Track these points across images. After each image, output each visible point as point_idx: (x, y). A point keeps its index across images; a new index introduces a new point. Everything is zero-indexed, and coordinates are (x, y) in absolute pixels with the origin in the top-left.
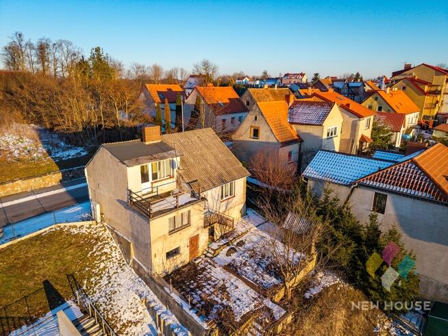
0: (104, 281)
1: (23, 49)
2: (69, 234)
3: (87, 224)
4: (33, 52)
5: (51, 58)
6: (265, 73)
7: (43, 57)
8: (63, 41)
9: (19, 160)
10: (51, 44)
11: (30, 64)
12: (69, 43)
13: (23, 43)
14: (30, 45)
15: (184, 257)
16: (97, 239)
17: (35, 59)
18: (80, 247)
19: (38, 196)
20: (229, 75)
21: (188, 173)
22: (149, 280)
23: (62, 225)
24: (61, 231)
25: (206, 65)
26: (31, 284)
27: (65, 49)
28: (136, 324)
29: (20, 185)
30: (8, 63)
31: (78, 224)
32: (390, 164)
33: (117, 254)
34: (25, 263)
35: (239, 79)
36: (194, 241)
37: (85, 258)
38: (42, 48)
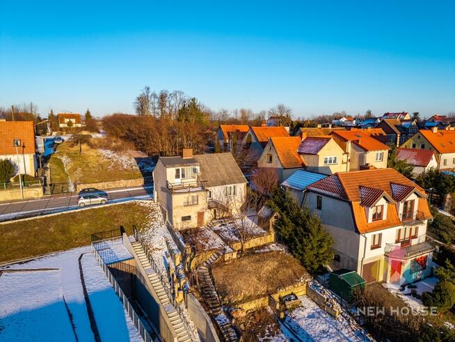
0: (151, 230)
1: (149, 98)
2: (139, 206)
3: (149, 202)
4: (156, 100)
5: (168, 105)
6: (369, 113)
7: (162, 104)
8: (178, 92)
9: (125, 170)
10: (168, 94)
11: (153, 110)
12: (181, 93)
13: (150, 94)
14: (155, 96)
15: (193, 223)
16: (152, 210)
17: (157, 106)
18: (143, 213)
19: (129, 190)
20: (329, 115)
21: (203, 176)
22: (170, 230)
23: (137, 201)
24: (135, 204)
25: (281, 108)
26: (116, 224)
27: (178, 98)
28: (160, 250)
29: (123, 183)
30: (138, 109)
31: (145, 201)
32: (325, 176)
33: (160, 219)
34: (115, 215)
35: (335, 119)
36: (200, 215)
37: (144, 219)
38: (163, 97)
